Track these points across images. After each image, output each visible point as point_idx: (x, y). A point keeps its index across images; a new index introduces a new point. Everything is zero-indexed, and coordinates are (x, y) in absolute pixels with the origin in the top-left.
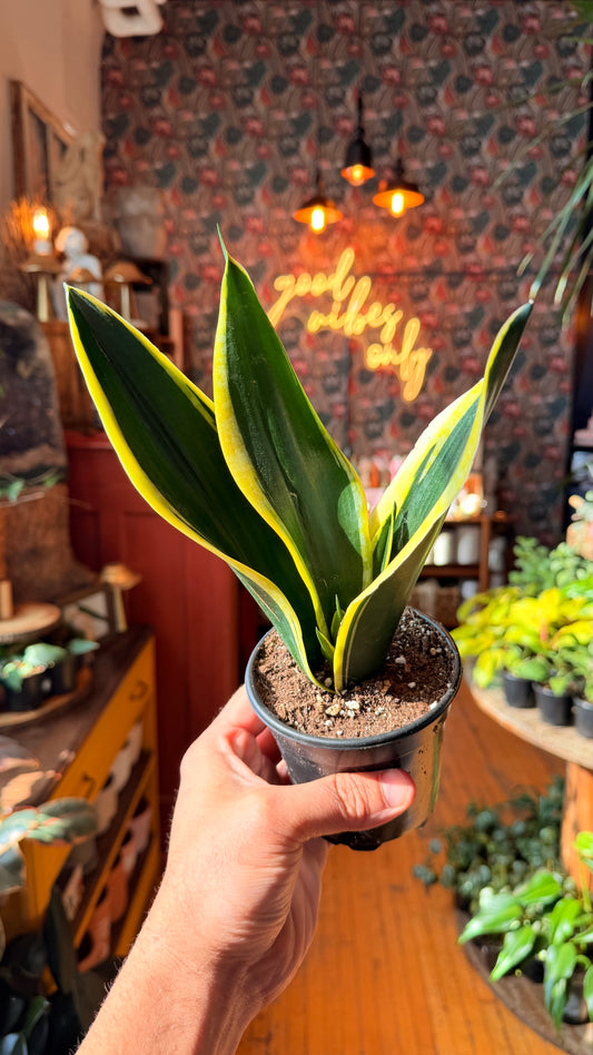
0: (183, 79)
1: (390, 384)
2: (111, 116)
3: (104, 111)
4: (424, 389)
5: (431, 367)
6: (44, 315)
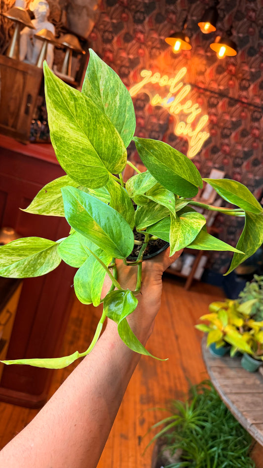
1: (184, 146)
4: (199, 154)
5: (206, 143)
6: (11, 54)
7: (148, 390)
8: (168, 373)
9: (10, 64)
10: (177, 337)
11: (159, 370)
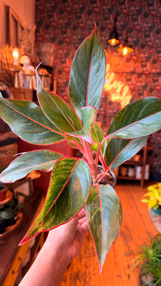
0: (61, 10)
2: (38, 20)
3: (36, 19)
6: (16, 85)
7: (129, 248)
8: (139, 237)
9: (17, 90)
10: (141, 216)
11: (133, 236)
